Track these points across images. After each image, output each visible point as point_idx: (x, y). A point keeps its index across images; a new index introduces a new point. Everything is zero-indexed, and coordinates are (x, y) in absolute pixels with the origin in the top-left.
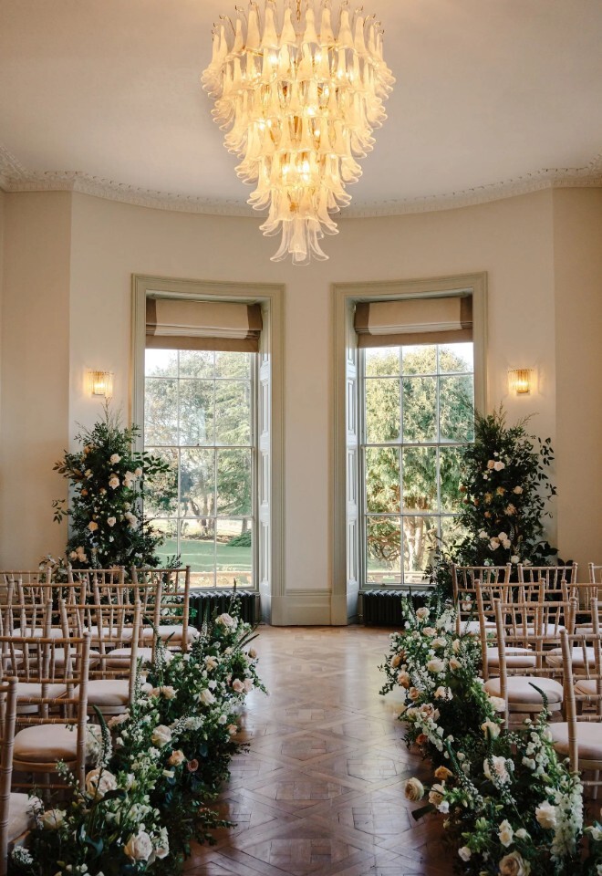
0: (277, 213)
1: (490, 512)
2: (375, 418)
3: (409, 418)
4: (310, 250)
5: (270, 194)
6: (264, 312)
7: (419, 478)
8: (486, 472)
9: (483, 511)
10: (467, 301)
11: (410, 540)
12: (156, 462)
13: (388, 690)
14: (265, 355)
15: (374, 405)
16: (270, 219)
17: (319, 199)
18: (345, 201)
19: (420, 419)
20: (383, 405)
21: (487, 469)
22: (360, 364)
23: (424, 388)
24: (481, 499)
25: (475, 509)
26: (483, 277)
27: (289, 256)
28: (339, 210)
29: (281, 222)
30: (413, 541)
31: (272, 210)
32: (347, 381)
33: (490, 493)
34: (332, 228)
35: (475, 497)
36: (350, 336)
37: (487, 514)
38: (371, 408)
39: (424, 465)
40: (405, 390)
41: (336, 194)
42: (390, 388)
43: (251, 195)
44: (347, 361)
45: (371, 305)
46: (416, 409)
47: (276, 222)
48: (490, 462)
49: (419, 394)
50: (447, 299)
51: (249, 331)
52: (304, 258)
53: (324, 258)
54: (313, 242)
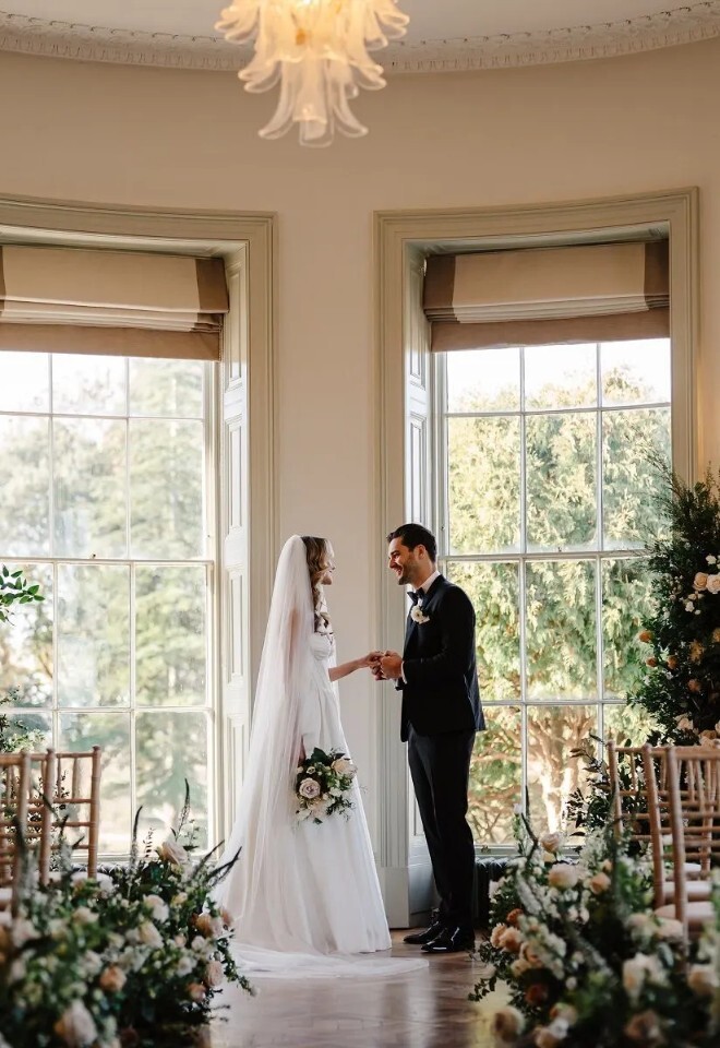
0: (272, 49)
1: (700, 679)
2: (472, 524)
3: (547, 525)
4: (333, 116)
5: (258, 13)
6: (232, 274)
7: (568, 655)
8: (692, 596)
9: (685, 678)
10: (657, 250)
11: (551, 797)
12: (13, 581)
13: (485, 992)
14: (235, 366)
15: (470, 497)
16: (257, 59)
17: (348, 23)
18: (397, 26)
19: (571, 527)
20: (491, 495)
21: (693, 591)
22: (436, 386)
23: (581, 457)
24: (680, 656)
25: (669, 676)
26: (691, 198)
27: (294, 128)
28: (385, 43)
29: (279, 64)
30: (555, 798)
31: (262, 42)
32: (408, 421)
33: (699, 640)
34: (372, 77)
35: (671, 653)
36: (414, 326)
37: (692, 683)
38: (462, 502)
39: (580, 627)
40: (539, 463)
41: (381, 14)
42: (504, 458)
43: (224, 13)
44: (409, 378)
45: (458, 258)
46: (561, 505)
47: (269, 64)
48: (699, 577)
49: (567, 471)
50: (617, 248)
51: (201, 315)
52: (321, 132)
53: (357, 131)
54: (338, 102)
